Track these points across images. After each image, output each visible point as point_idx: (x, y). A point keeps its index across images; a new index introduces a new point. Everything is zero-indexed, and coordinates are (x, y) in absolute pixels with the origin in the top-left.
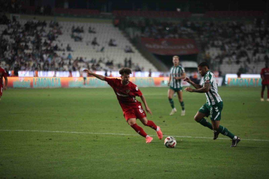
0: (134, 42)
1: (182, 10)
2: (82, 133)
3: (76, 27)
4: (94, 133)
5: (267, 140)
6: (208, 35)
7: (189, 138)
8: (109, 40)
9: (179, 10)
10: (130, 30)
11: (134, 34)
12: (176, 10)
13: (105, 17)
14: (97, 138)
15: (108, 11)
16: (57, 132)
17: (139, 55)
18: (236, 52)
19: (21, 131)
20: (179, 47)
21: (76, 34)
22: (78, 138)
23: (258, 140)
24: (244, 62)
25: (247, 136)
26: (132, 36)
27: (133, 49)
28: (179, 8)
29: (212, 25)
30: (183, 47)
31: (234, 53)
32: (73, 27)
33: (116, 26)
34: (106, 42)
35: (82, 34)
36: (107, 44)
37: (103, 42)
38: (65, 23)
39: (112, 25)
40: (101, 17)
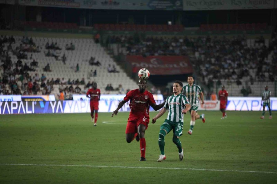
0: (118, 59)
1: (174, 23)
3: (50, 44)
4: (67, 165)
5: (265, 172)
6: (203, 52)
7: (177, 170)
8: (89, 58)
9: (170, 23)
10: (114, 46)
11: (118, 51)
12: (167, 23)
13: (84, 32)
14: (69, 171)
15: (87, 25)
17: (125, 74)
18: (236, 70)
20: (171, 66)
22: (46, 171)
23: (255, 172)
24: (247, 83)
25: (243, 168)
26: (116, 53)
27: (118, 68)
28: (170, 20)
29: (208, 40)
30: (175, 66)
31: (234, 73)
32: (48, 44)
33: (97, 41)
34: (86, 61)
35: (58, 51)
36: (88, 63)
37: (83, 61)
38: (38, 39)
39: (92, 41)
40: (80, 31)
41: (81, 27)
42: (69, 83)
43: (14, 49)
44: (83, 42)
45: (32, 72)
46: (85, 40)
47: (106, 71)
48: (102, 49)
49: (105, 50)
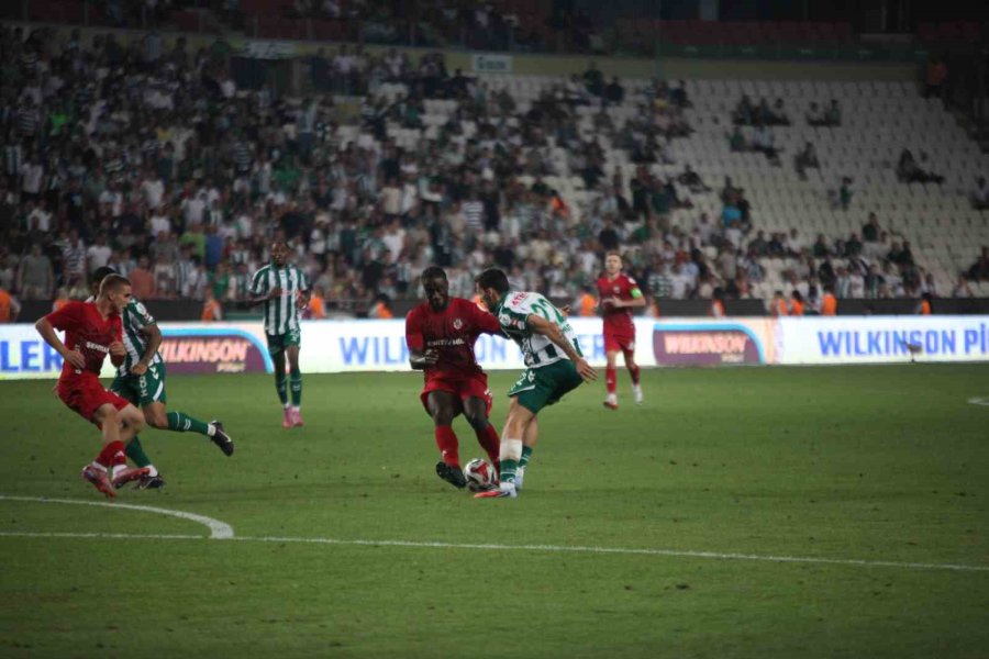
2: (815, 560)
4: (872, 560)
14: (889, 585)
15: (892, 28)
16: (704, 554)
19: (553, 551)
21: (749, 132)
22: (800, 583)
34: (887, 164)
35: (779, 131)
36: (891, 174)
37: (873, 165)
38: (704, 85)
39: (911, 86)
40: (864, 52)
41: (866, 37)
42: (820, 249)
43: (620, 125)
44: (875, 93)
45: (684, 212)
46: (880, 86)
47: (964, 202)
48: (950, 118)
49: (959, 123)
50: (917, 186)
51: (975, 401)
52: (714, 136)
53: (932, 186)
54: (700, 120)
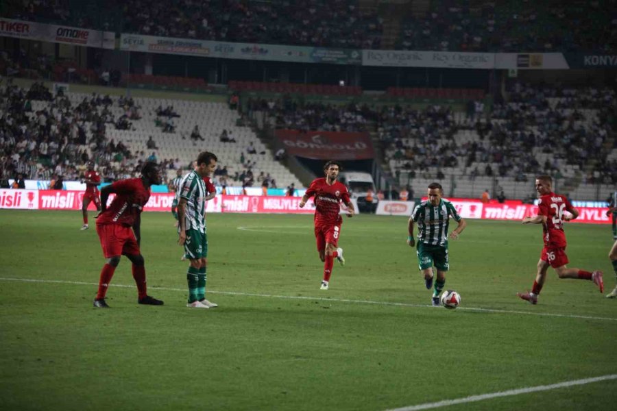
0: (263, 134)
1: (348, 83)
3: (164, 108)
6: (390, 127)
7: (345, 303)
8: (220, 132)
9: (342, 83)
10: (259, 115)
11: (264, 121)
12: (338, 83)
15: (219, 82)
18: (438, 157)
20: (342, 147)
26: (260, 125)
28: (343, 79)
29: (398, 110)
30: (348, 147)
32: (160, 108)
34: (216, 135)
35: (175, 119)
36: (218, 139)
37: (211, 134)
38: (146, 100)
39: (227, 106)
40: (209, 91)
41: (209, 85)
44: (213, 107)
50: (227, 144)
51: (240, 228)
52: (149, 121)
53: (233, 144)
54: (144, 114)
